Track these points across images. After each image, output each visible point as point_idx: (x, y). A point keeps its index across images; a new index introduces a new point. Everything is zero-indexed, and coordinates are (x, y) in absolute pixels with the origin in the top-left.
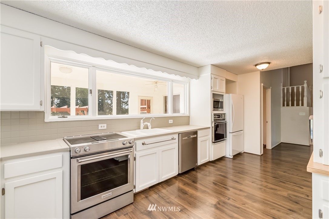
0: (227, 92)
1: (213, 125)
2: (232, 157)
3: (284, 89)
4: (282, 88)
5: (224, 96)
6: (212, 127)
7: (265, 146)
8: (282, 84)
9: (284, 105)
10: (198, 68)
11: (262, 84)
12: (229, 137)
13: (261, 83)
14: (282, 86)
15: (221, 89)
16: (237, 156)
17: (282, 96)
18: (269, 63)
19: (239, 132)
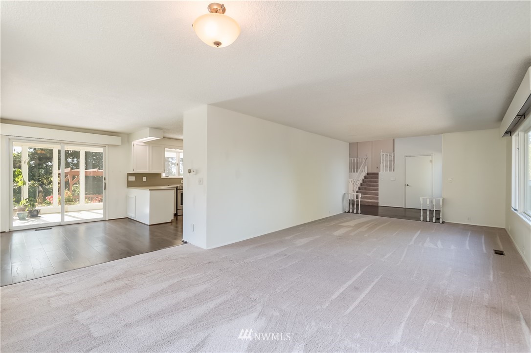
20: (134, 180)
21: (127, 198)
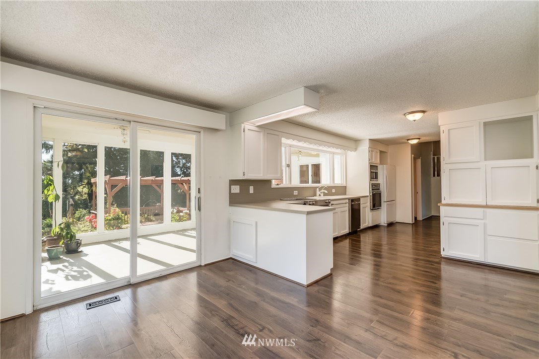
0: (382, 163)
1: (371, 194)
2: (386, 225)
3: (434, 158)
4: (432, 157)
5: (378, 167)
6: (370, 196)
7: (416, 218)
8: (432, 153)
9: (434, 176)
10: (356, 141)
11: (413, 156)
12: (384, 206)
13: (411, 154)
14: (432, 155)
15: (376, 161)
16: (390, 225)
17: (432, 165)
18: (419, 139)
19: (392, 201)
20: (250, 192)
21: (230, 224)
